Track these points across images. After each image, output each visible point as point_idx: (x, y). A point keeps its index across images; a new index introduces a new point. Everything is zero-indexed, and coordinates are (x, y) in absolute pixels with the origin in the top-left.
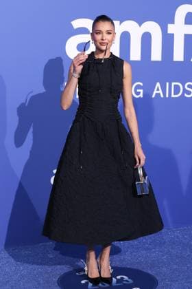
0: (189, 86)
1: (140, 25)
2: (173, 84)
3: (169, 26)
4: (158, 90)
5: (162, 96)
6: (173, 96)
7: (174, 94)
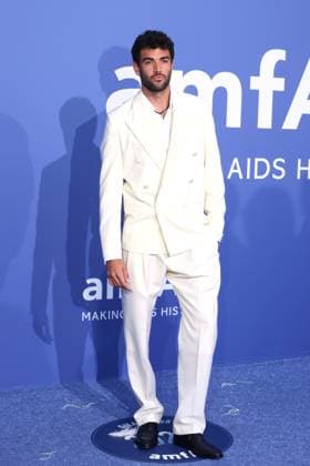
0: (279, 164)
1: (211, 77)
2: (257, 160)
3: (253, 79)
4: (235, 168)
5: (241, 177)
6: (256, 177)
7: (259, 174)
